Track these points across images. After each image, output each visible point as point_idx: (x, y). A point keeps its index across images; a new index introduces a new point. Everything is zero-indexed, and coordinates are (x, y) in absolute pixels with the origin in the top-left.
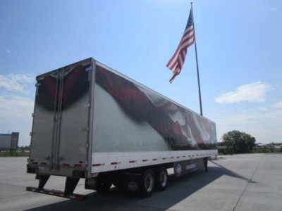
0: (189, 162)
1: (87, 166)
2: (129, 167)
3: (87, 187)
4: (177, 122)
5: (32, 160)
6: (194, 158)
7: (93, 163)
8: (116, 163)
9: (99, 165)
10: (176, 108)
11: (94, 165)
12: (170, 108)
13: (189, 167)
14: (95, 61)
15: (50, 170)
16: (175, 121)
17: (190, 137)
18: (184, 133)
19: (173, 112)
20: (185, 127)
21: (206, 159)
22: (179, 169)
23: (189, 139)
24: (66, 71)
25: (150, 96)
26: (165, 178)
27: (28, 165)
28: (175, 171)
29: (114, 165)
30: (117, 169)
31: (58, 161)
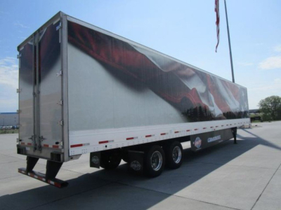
0: (212, 134)
1: (63, 147)
2: (126, 145)
3: (92, 165)
4: (194, 89)
5: (20, 140)
6: (217, 129)
7: (71, 144)
8: (107, 142)
9: (81, 145)
10: (193, 72)
11: (72, 146)
12: (183, 72)
13: (211, 140)
14: (66, 15)
15: (34, 151)
16: (191, 89)
17: (213, 106)
18: (204, 102)
19: (188, 78)
20: (206, 95)
21: (234, 129)
22: (198, 143)
23: (211, 109)
24: (40, 34)
25: (153, 59)
26: (180, 154)
27: (18, 146)
28: (192, 145)
29: (104, 145)
30: (108, 148)
31: (40, 142)
